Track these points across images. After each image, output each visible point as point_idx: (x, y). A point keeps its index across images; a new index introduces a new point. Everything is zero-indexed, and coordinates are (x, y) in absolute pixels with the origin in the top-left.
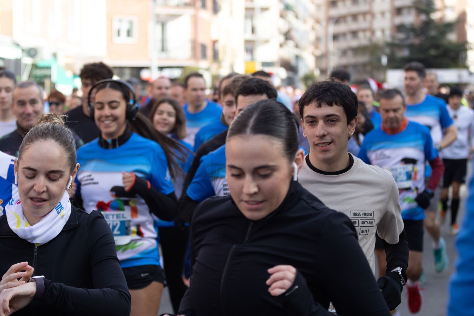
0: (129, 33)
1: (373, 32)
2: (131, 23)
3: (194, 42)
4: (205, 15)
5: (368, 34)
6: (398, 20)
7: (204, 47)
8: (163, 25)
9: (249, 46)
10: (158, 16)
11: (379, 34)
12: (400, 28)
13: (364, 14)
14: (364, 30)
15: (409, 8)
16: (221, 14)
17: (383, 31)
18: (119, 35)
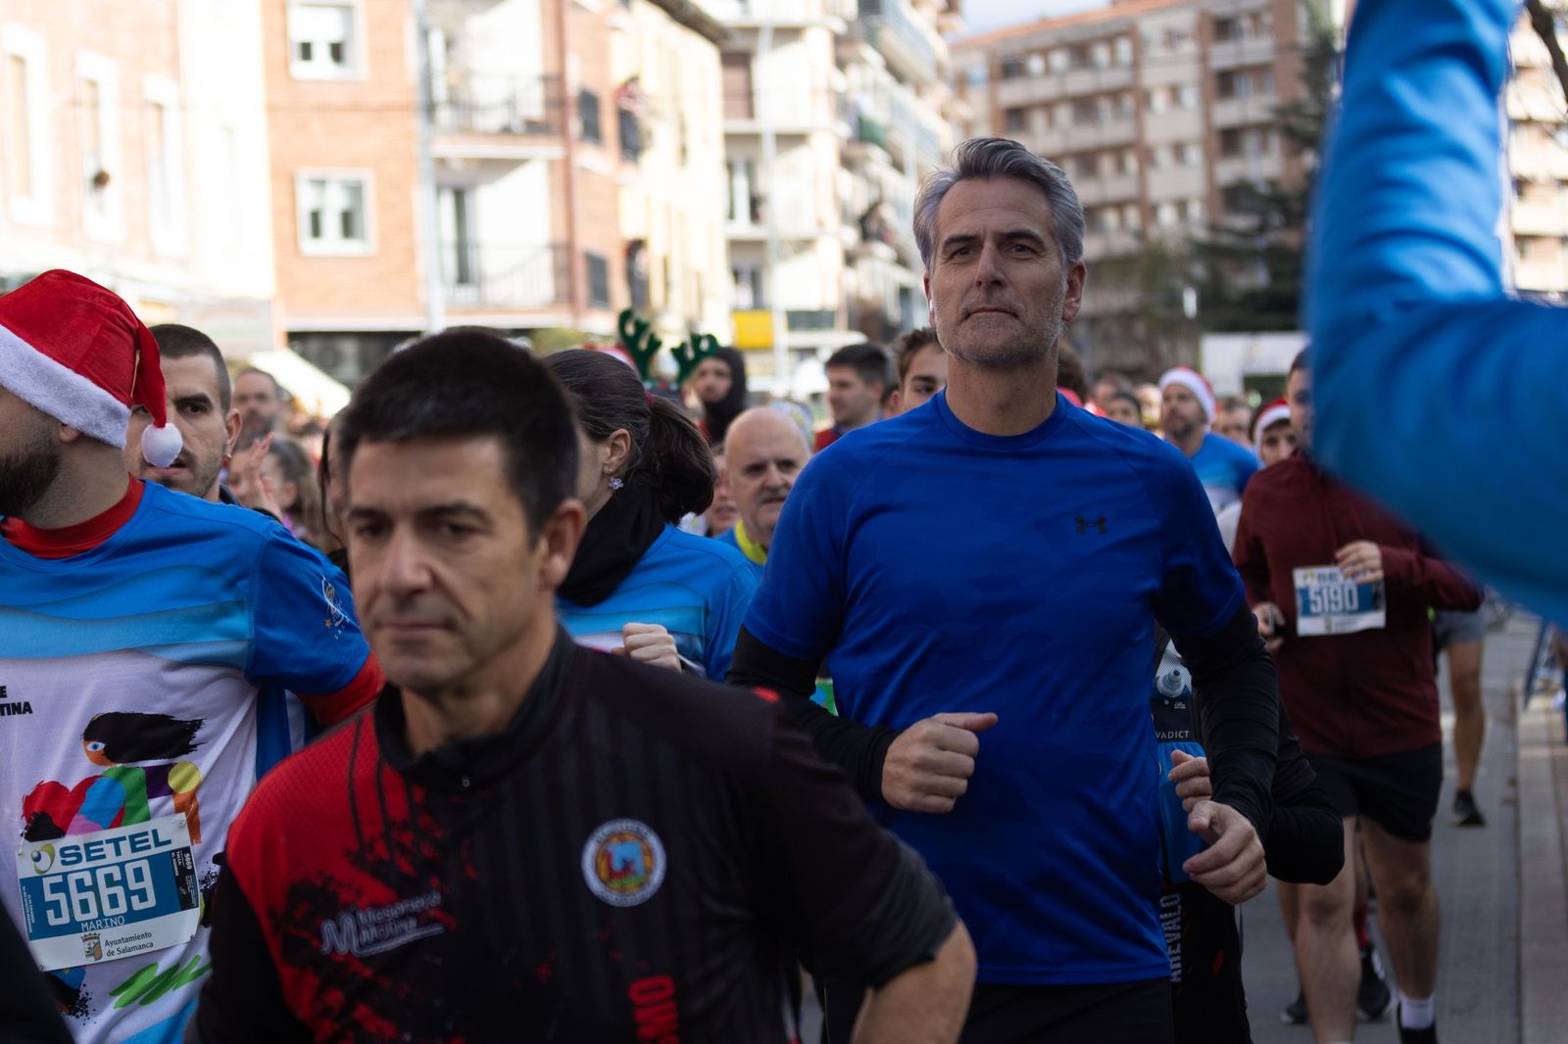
0: (349, 224)
1: (1150, 211)
2: (356, 190)
3: (564, 251)
4: (597, 160)
5: (1133, 216)
6: (1228, 171)
7: (597, 266)
8: (459, 195)
9: (746, 262)
10: (442, 162)
11: (1167, 216)
12: (1236, 196)
13: (1118, 151)
14: (1120, 205)
15: (1262, 128)
16: (648, 158)
17: (1181, 206)
18: (316, 231)
